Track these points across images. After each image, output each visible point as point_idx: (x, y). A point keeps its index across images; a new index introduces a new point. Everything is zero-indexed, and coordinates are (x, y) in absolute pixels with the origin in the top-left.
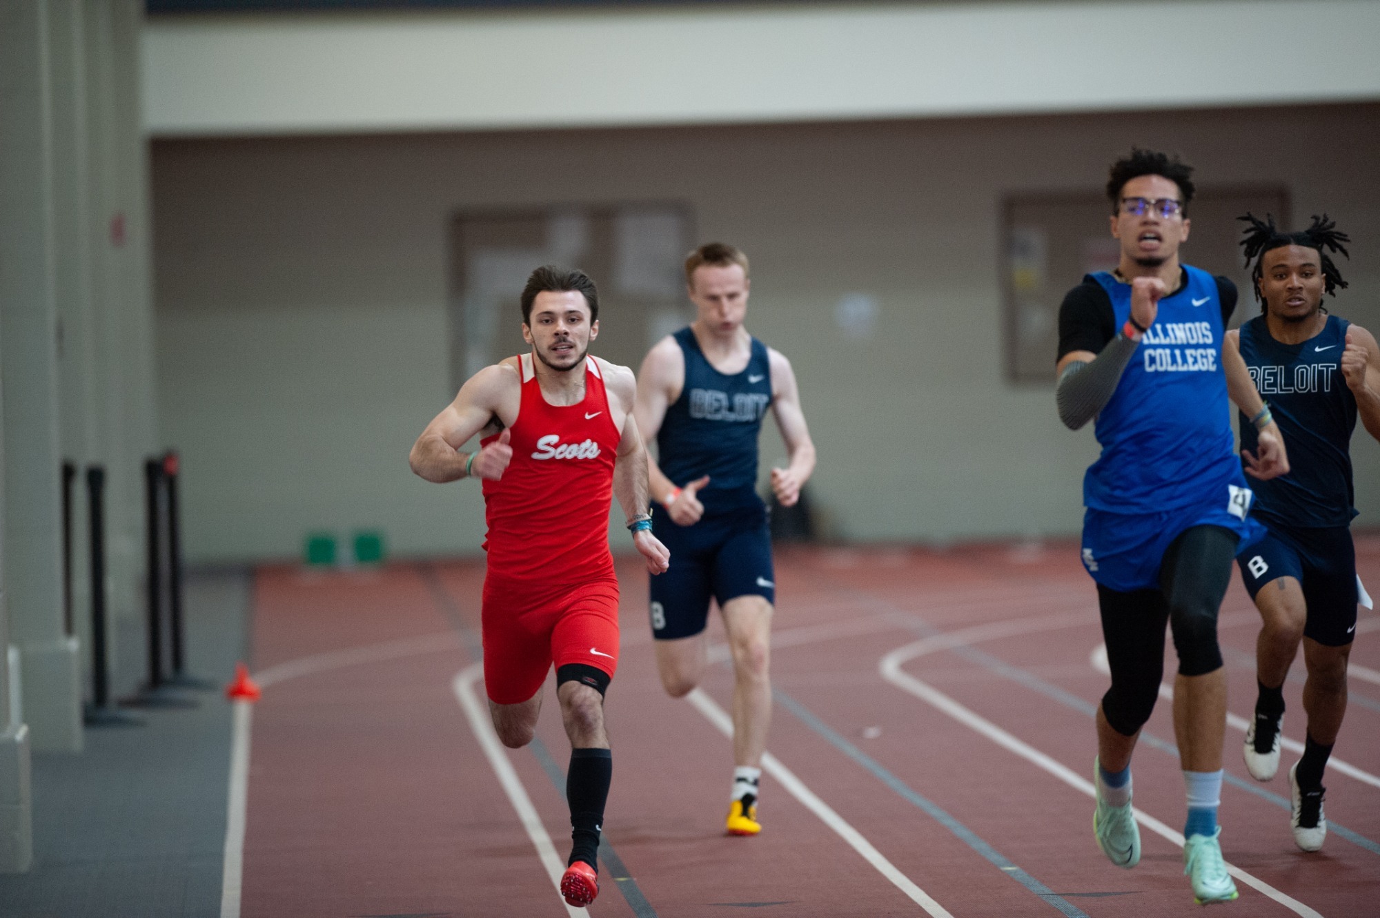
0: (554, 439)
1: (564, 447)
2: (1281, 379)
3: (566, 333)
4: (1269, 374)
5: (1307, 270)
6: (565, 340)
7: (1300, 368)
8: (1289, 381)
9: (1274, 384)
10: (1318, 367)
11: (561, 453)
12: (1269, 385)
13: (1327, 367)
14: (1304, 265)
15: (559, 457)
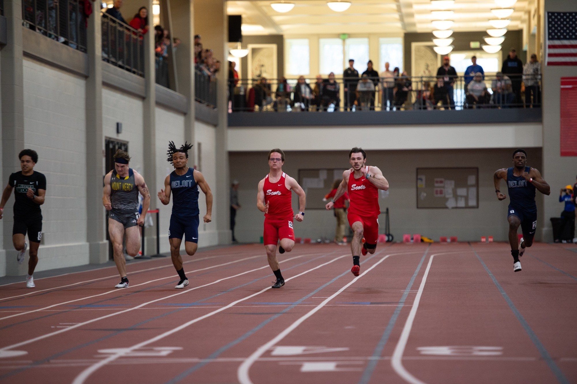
0: (355, 185)
1: (357, 187)
2: (179, 184)
3: (357, 162)
4: (176, 183)
5: (182, 158)
6: (357, 164)
7: (183, 182)
8: (181, 184)
9: (177, 185)
10: (188, 181)
11: (357, 188)
12: (176, 185)
13: (190, 181)
14: (181, 156)
15: (356, 189)
